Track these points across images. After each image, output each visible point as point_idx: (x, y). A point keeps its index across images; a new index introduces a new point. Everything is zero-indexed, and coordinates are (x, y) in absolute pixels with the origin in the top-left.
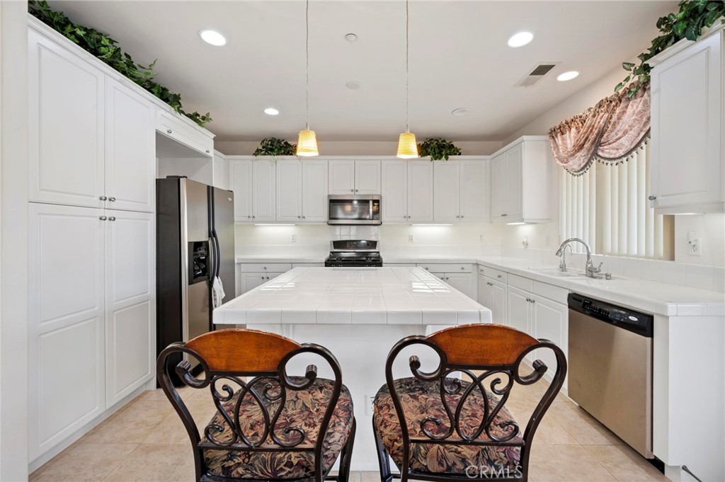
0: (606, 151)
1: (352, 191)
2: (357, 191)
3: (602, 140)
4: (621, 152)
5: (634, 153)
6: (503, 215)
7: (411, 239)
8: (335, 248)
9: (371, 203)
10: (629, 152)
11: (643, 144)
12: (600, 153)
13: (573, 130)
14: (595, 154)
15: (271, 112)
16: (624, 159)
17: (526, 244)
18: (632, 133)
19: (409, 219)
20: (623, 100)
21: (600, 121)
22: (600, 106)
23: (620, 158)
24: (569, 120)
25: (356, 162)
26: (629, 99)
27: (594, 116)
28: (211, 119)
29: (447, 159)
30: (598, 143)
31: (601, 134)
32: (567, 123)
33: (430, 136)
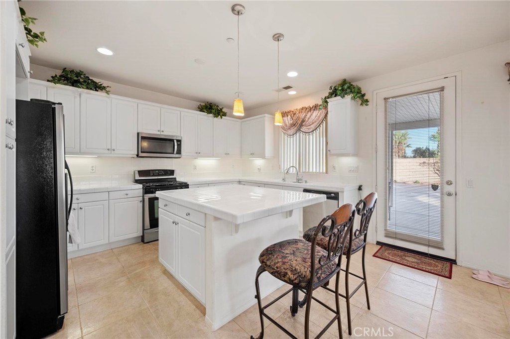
0: (304, 129)
1: (159, 131)
2: (163, 131)
3: (304, 124)
4: (311, 130)
5: (315, 132)
6: (251, 154)
7: (195, 168)
8: (140, 176)
9: (175, 141)
10: (313, 131)
11: (318, 129)
12: (301, 130)
13: (289, 116)
14: (299, 130)
15: (104, 51)
16: (311, 133)
17: (259, 169)
18: (316, 124)
19: (199, 154)
20: (312, 110)
21: (302, 116)
22: (302, 109)
23: (309, 133)
24: (287, 111)
25: (162, 109)
26: (314, 110)
27: (299, 113)
28: (45, 39)
29: (221, 118)
30: (301, 125)
31: (303, 121)
32: (286, 112)
33: (210, 101)
